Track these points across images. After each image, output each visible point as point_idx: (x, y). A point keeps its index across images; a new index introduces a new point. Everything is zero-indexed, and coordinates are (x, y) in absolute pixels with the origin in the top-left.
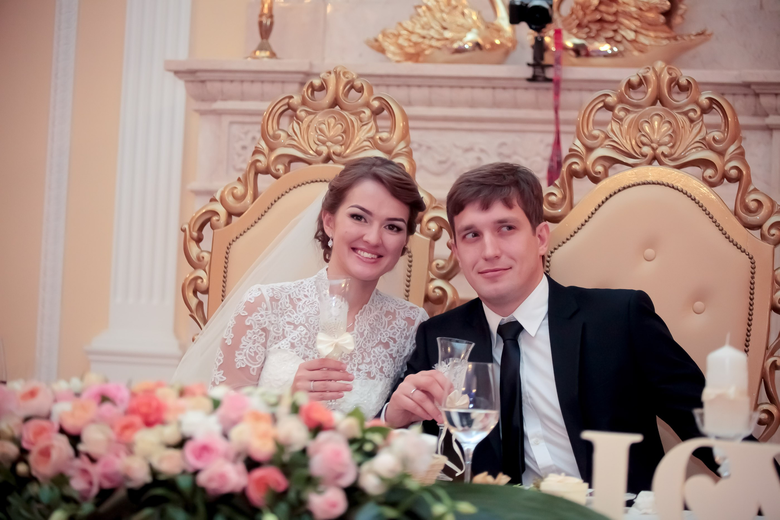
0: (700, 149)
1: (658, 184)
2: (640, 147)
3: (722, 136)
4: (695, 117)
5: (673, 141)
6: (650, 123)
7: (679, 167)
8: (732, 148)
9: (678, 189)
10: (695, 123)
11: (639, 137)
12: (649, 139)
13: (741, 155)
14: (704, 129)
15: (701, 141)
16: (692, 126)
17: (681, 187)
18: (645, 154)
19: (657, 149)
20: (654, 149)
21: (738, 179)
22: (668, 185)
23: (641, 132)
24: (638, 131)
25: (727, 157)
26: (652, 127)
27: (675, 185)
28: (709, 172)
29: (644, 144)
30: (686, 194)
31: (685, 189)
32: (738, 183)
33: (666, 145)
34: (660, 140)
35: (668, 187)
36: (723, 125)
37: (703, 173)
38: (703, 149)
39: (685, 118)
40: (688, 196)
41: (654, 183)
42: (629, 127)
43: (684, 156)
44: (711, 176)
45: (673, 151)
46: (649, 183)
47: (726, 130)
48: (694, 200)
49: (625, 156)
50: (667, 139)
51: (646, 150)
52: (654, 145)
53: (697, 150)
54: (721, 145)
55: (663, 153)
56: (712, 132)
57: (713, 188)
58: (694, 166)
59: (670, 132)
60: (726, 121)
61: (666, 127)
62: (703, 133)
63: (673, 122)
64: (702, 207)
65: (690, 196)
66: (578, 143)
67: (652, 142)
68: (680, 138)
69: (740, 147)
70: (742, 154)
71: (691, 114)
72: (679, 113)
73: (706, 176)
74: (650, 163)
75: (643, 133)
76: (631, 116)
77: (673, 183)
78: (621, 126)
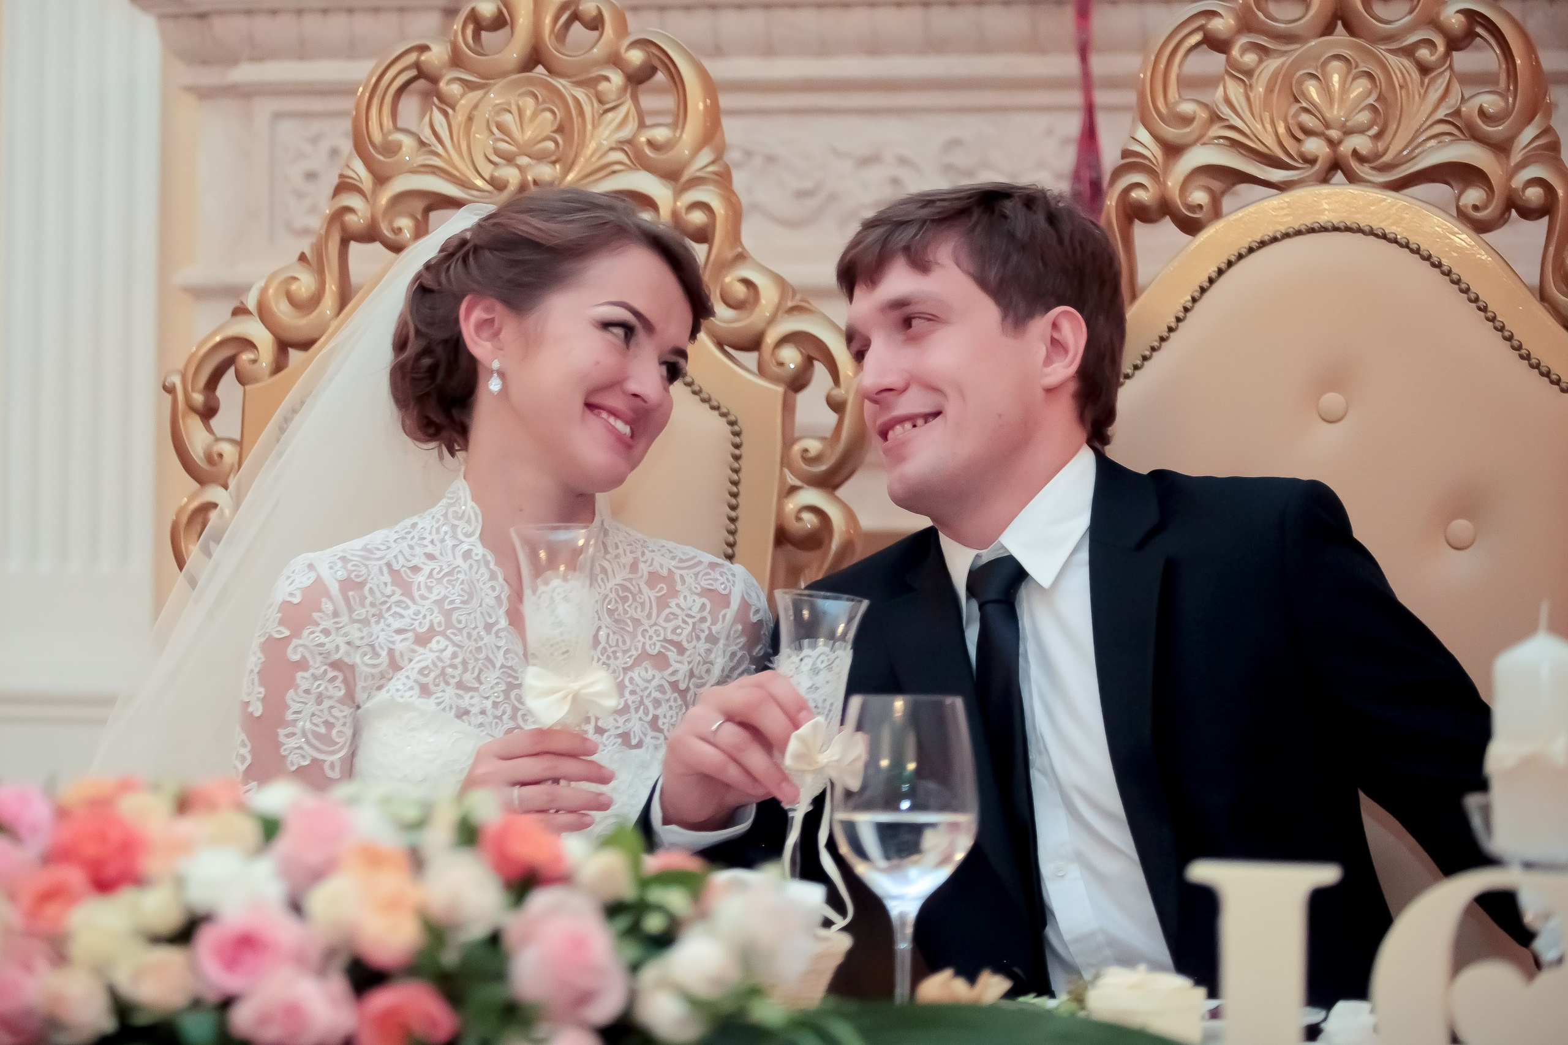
0: (1447, 139)
1: (1348, 229)
2: (1298, 140)
3: (1502, 104)
4: (1434, 58)
5: (1381, 121)
6: (1320, 80)
7: (1398, 186)
8: (1529, 133)
9: (1395, 241)
10: (1433, 75)
11: (1295, 116)
12: (1321, 121)
13: (1551, 149)
14: (1456, 87)
15: (1450, 119)
16: (1426, 81)
17: (1405, 234)
18: (1309, 157)
19: (1340, 142)
20: (1332, 144)
21: (1546, 210)
22: (1372, 233)
23: (1300, 102)
24: (1292, 99)
25: (1516, 157)
26: (1326, 89)
27: (1391, 229)
28: (1473, 196)
29: (1308, 132)
30: (1417, 251)
31: (1414, 240)
32: (1546, 219)
33: (1362, 131)
34: (1346, 121)
35: (1372, 237)
36: (1503, 76)
37: (1458, 199)
38: (1454, 138)
39: (1406, 62)
40: (1423, 258)
41: (1336, 229)
42: (1269, 90)
43: (1410, 159)
44: (1478, 203)
45: (1381, 146)
46: (1324, 229)
47: (1511, 88)
48: (1438, 265)
49: (1261, 163)
50: (1364, 117)
51: (1314, 146)
52: (1334, 134)
53: (1441, 142)
54: (1500, 128)
55: (1355, 153)
56: (1478, 93)
57: (1483, 236)
58: (1433, 181)
59: (1371, 100)
60: (1511, 66)
61: (1360, 87)
62: (1453, 100)
63: (1377, 75)
64: (1457, 282)
65: (1428, 258)
66: (1143, 135)
67: (1328, 126)
68: (1398, 113)
69: (1547, 130)
70: (1554, 147)
71: (1423, 53)
72: (1390, 51)
73: (1466, 206)
74: (1325, 180)
75: (1304, 105)
76: (1273, 64)
77: (1382, 225)
78: (1247, 88)
